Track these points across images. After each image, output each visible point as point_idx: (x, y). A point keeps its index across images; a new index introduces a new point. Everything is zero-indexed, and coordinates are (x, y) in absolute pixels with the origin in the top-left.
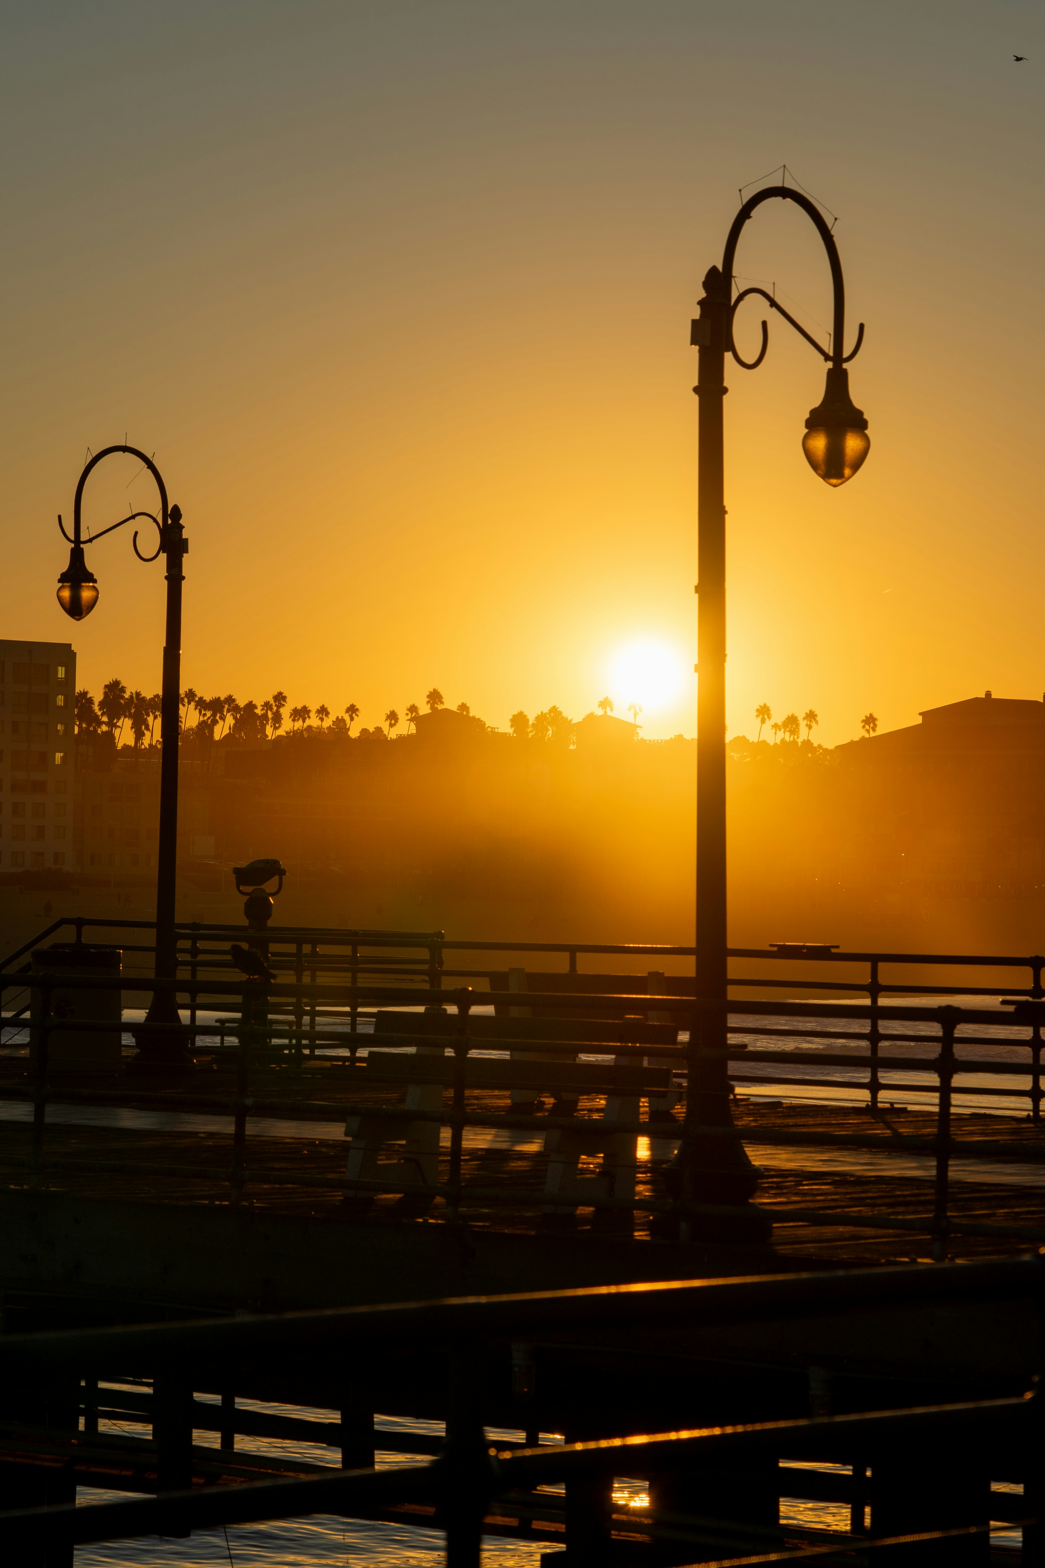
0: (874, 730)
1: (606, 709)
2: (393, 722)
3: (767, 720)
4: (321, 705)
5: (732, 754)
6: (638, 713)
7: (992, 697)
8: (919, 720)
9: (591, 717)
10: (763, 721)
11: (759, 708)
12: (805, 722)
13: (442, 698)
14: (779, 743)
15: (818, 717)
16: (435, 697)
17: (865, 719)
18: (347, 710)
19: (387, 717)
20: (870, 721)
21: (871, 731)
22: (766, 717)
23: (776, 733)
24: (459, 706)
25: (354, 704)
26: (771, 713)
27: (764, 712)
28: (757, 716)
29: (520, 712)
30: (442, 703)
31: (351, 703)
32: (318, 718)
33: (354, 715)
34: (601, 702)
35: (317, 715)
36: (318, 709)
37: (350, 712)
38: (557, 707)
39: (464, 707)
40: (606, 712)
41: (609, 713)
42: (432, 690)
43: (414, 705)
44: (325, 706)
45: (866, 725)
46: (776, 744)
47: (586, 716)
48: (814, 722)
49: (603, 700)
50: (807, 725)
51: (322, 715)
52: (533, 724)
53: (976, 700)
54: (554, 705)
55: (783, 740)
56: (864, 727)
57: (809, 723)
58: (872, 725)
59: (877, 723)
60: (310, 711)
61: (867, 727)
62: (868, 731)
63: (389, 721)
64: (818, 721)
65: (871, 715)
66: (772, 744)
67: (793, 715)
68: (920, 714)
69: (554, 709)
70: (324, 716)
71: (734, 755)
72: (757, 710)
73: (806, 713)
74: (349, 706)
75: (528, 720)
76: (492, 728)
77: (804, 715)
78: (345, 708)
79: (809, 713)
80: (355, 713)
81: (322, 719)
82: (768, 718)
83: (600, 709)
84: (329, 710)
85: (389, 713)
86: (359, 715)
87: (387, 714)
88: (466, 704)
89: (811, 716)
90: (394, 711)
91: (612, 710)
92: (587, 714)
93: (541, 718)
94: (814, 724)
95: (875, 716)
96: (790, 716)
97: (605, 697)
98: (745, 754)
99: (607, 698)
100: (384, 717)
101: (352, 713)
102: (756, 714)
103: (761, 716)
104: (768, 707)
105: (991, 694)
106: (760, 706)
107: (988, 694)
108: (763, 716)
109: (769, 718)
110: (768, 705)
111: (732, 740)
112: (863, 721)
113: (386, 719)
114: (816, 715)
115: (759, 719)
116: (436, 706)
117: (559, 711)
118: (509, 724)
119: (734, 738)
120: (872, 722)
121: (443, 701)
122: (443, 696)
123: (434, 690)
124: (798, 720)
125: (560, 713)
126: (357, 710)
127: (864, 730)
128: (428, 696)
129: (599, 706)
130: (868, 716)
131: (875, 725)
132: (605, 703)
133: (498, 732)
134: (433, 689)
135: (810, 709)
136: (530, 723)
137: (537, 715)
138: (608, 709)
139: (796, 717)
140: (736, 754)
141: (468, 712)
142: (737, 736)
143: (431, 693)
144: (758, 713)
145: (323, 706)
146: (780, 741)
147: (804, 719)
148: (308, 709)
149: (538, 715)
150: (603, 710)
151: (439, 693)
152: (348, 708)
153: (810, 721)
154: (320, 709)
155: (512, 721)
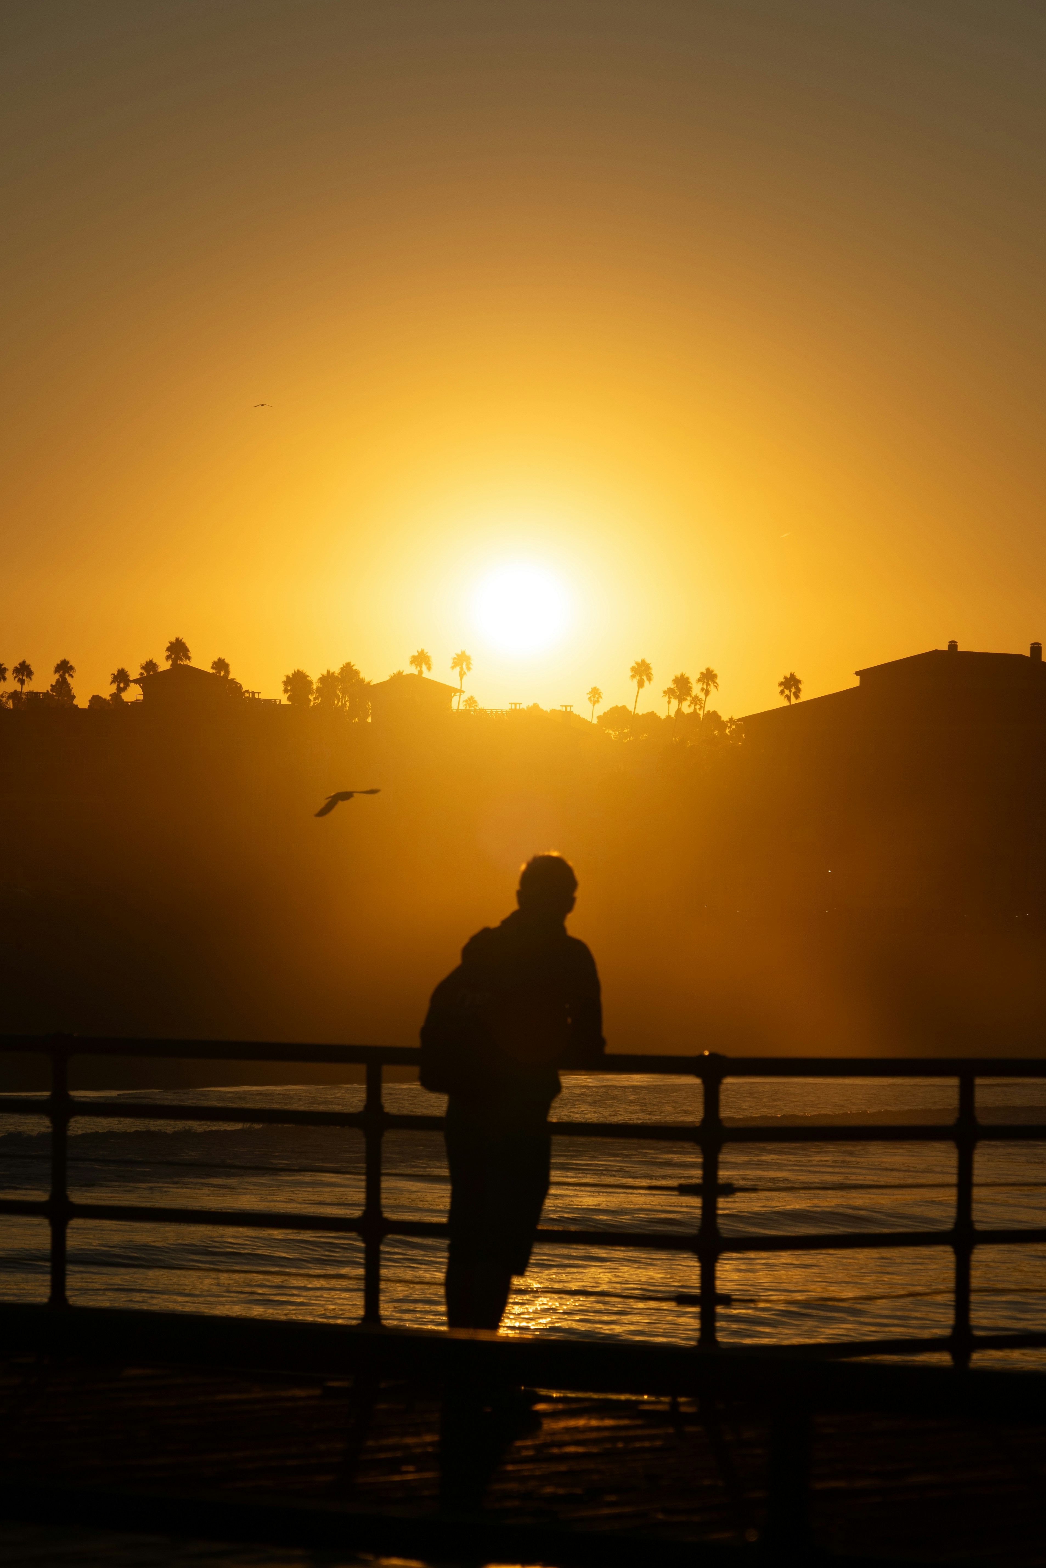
0: (797, 697)
1: (421, 667)
2: (122, 685)
3: (646, 683)
4: (21, 661)
5: (607, 731)
6: (465, 673)
7: (959, 650)
8: (855, 682)
9: (398, 679)
10: (641, 684)
11: (635, 665)
12: (700, 685)
13: (189, 651)
14: (673, 716)
15: (718, 678)
16: (178, 649)
17: (783, 680)
18: (56, 668)
19: (114, 678)
20: (791, 683)
21: (792, 697)
22: (645, 678)
23: (669, 702)
24: (215, 663)
25: (67, 659)
26: (652, 673)
27: (642, 672)
28: (633, 677)
29: (296, 670)
30: (189, 658)
31: (62, 658)
32: (17, 679)
33: (67, 676)
34: (414, 657)
35: (15, 675)
36: (16, 667)
37: (61, 672)
38: (352, 664)
39: (221, 665)
40: (421, 672)
41: (426, 674)
42: (173, 640)
43: (151, 661)
44: (27, 663)
45: (785, 690)
46: (669, 717)
47: (391, 677)
48: (712, 685)
49: (416, 654)
50: (702, 689)
51: (23, 676)
52: (318, 688)
53: (936, 653)
54: (348, 662)
55: (679, 712)
56: (782, 692)
57: (705, 687)
58: (793, 690)
59: (800, 686)
60: (5, 669)
61: (787, 692)
62: (788, 698)
63: (117, 683)
64: (718, 683)
65: (792, 675)
66: (663, 717)
67: (682, 676)
68: (857, 673)
69: (348, 669)
70: (25, 678)
71: (611, 732)
72: (633, 669)
73: (702, 673)
74: (59, 663)
75: (311, 683)
76: (253, 693)
77: (698, 676)
78: (55, 665)
79: (705, 672)
80: (68, 672)
81: (22, 682)
82: (647, 679)
83: (413, 667)
84: (33, 668)
85: (116, 673)
86: (73, 674)
87: (114, 674)
88: (224, 660)
89: (709, 677)
90: (123, 670)
91: (429, 668)
92: (392, 675)
93: (328, 679)
94: (712, 688)
95: (798, 676)
96: (679, 676)
97: (420, 650)
98: (626, 731)
99: (422, 651)
100: (110, 679)
101: (64, 673)
102: (631, 674)
103: (638, 677)
104: (648, 664)
105: (957, 646)
106: (637, 663)
107: (953, 645)
108: (641, 676)
109: (649, 679)
110: (648, 661)
111: (608, 711)
112: (781, 684)
113: (113, 682)
114: (715, 676)
115: (635, 681)
116: (179, 662)
117: (355, 670)
118: (282, 687)
119: (611, 709)
120: (794, 685)
121: (190, 655)
122: (190, 649)
123: (177, 639)
124: (689, 683)
125: (357, 673)
126: (71, 668)
127: (783, 697)
128: (168, 649)
129: (412, 662)
130: (788, 676)
131: (798, 690)
132: (421, 659)
133: (258, 699)
134: (175, 639)
135: (707, 667)
136: (314, 687)
137: (321, 676)
138: (424, 668)
139: (687, 679)
140: (613, 731)
141: (227, 672)
142: (614, 705)
143: (171, 643)
144: (633, 673)
145: (24, 662)
146: (674, 713)
147: (699, 680)
148: (3, 667)
149: (323, 675)
150: (417, 667)
151: (184, 644)
152: (58, 665)
153: (708, 684)
154: (19, 666)
155: (286, 683)
